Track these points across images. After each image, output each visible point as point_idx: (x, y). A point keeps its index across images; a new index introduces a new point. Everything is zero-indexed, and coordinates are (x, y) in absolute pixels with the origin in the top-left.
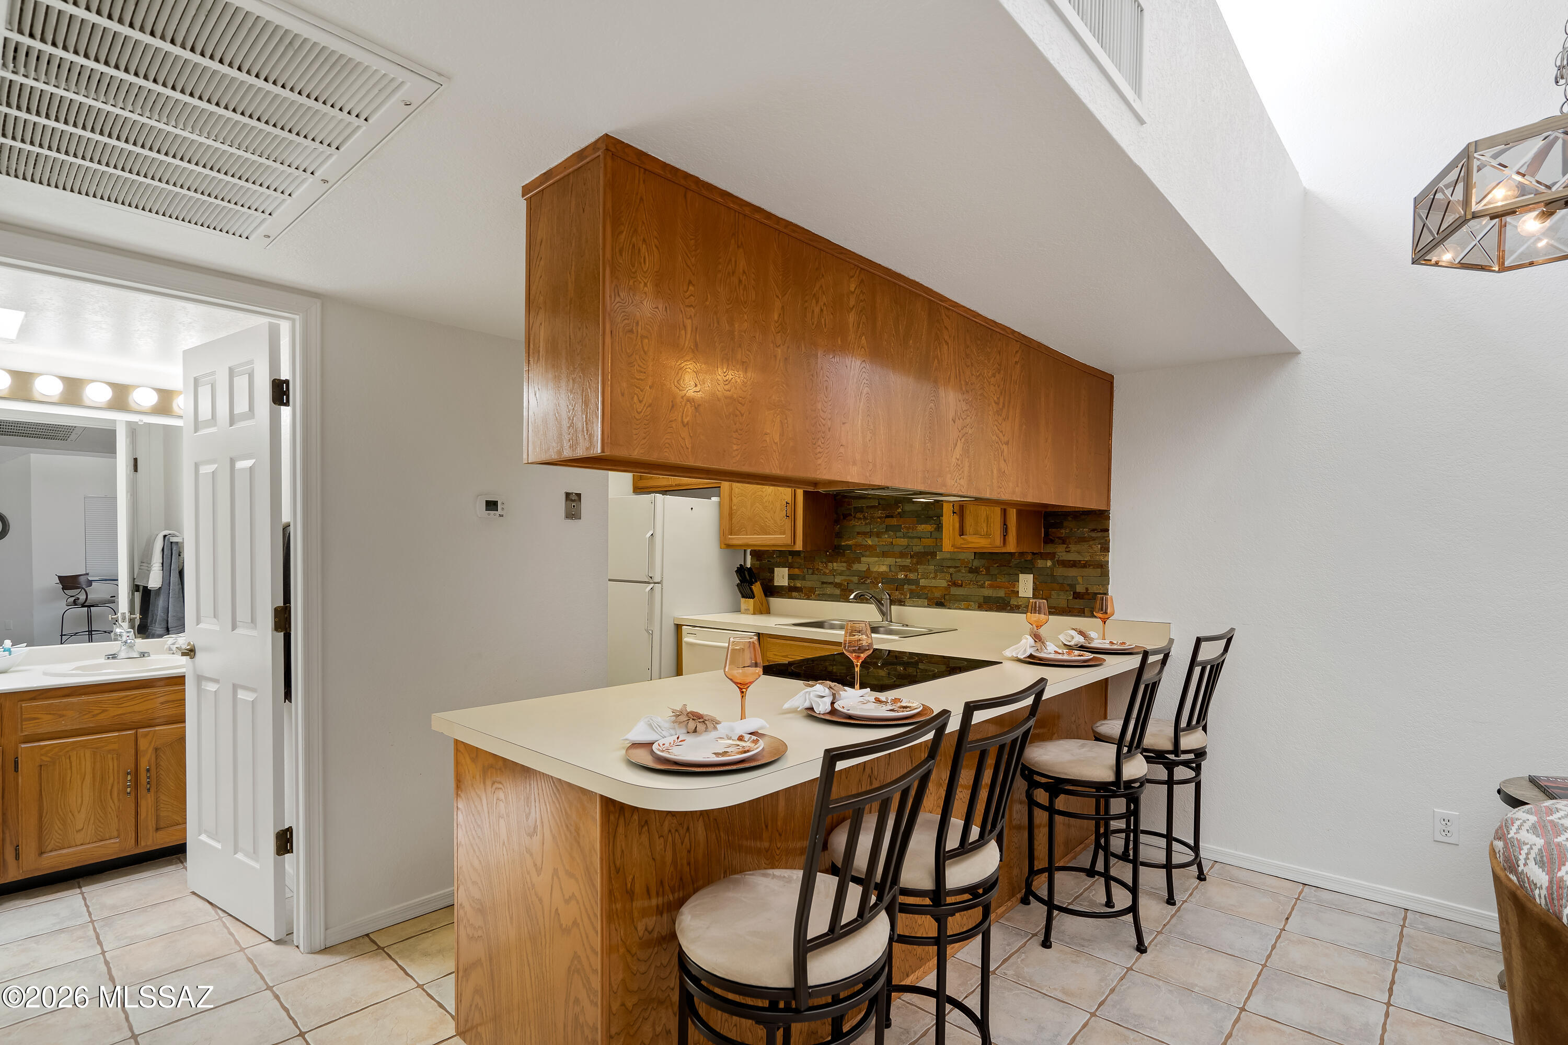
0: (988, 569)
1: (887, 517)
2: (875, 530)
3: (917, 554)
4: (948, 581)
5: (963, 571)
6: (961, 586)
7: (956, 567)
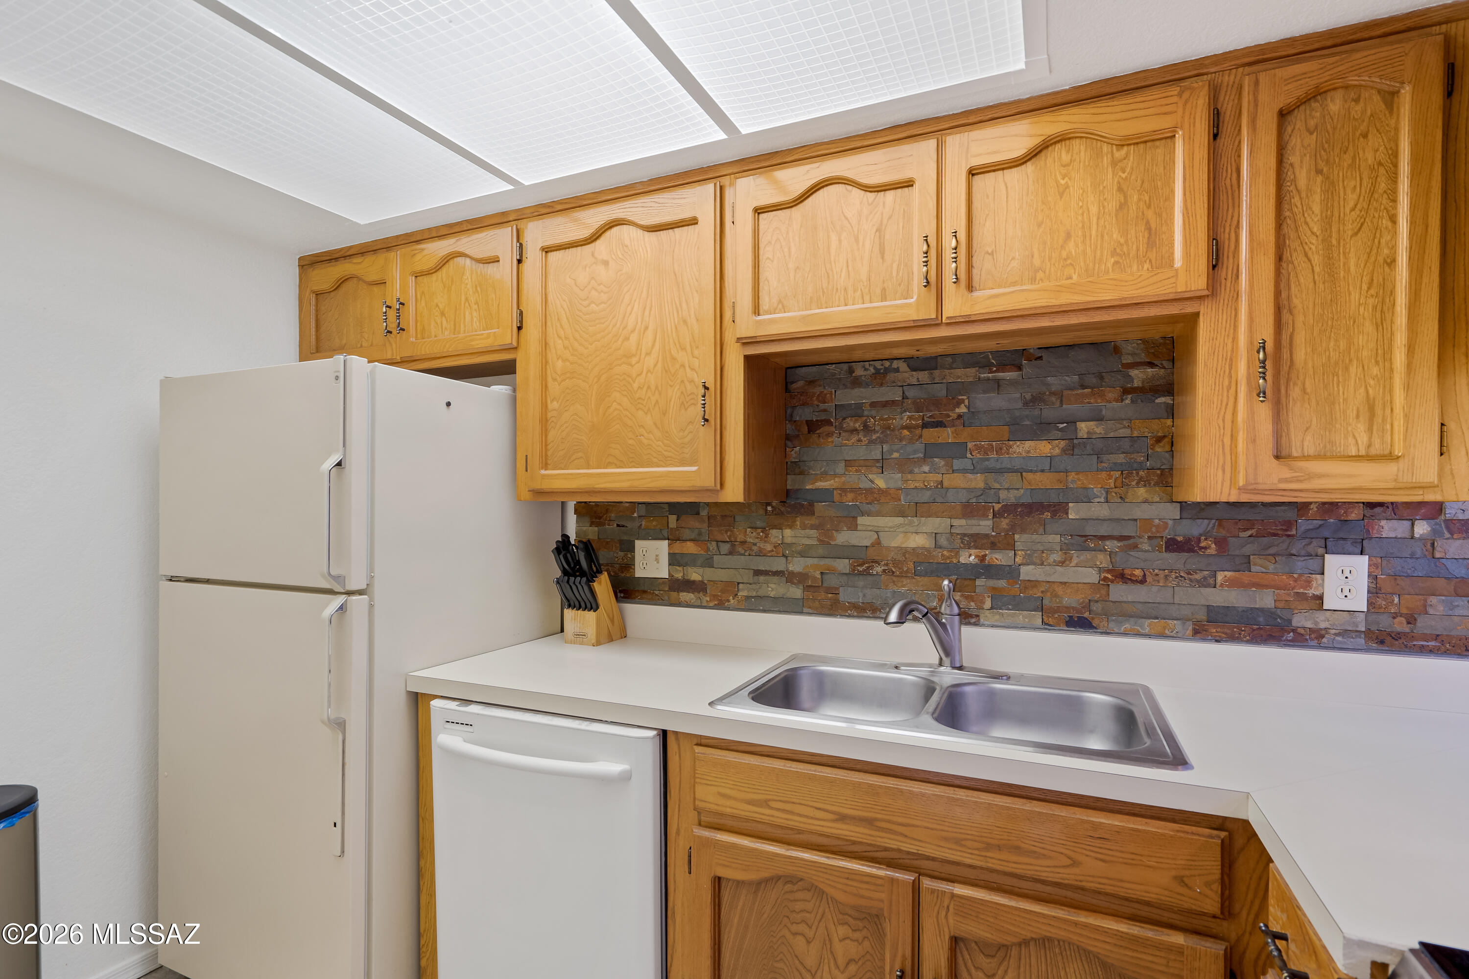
0: (1221, 543)
1: (925, 426)
2: (896, 455)
3: (1009, 509)
4: (1100, 570)
5: (1146, 547)
6: (1143, 581)
7: (1121, 538)
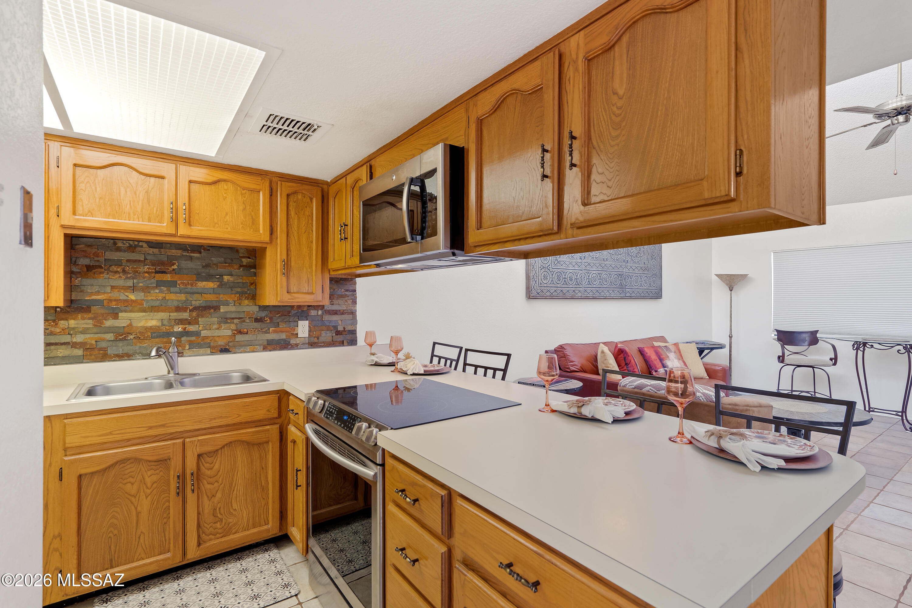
0: (271, 319)
1: (157, 272)
2: (141, 285)
3: (195, 308)
4: (232, 330)
5: (248, 321)
6: (247, 333)
7: (239, 318)
